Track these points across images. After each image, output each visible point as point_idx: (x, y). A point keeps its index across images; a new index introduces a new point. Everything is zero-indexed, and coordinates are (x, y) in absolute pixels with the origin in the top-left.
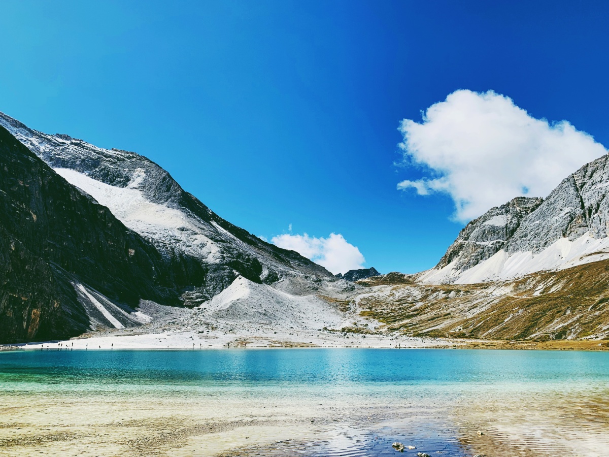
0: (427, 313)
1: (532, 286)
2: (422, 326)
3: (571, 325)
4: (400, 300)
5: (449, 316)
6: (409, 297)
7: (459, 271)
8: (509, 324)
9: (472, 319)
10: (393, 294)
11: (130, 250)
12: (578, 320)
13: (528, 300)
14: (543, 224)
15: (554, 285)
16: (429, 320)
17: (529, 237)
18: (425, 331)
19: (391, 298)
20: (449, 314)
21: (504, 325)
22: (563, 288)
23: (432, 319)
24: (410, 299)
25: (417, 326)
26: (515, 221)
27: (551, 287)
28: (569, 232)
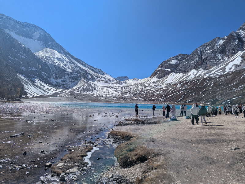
11: (39, 66)
14: (188, 64)
15: (190, 85)
17: (182, 68)
22: (193, 86)
26: (178, 62)
28: (196, 67)
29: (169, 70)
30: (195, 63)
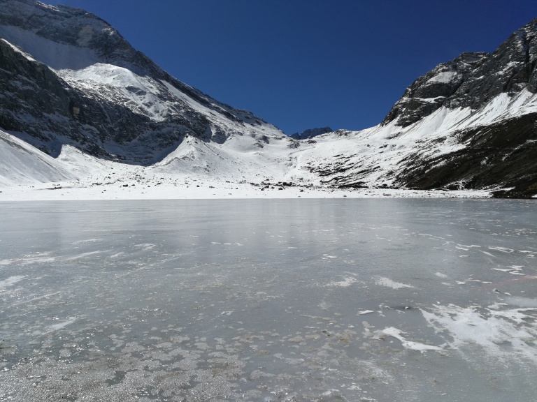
1: (461, 140)
2: (351, 179)
3: (483, 175)
4: (339, 155)
5: (378, 169)
7: (401, 127)
8: (428, 175)
11: (75, 108)
13: (452, 153)
14: (486, 80)
16: (359, 173)
17: (470, 94)
18: (352, 183)
22: (488, 140)
23: (362, 172)
25: (347, 178)
26: (460, 77)
28: (510, 87)
29: (432, 100)
30: (506, 75)
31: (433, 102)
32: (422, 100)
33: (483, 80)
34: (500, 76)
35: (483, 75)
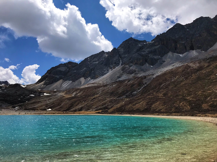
0: (31, 101)
1: (71, 93)
2: (28, 106)
3: (84, 106)
4: (19, 95)
6: (23, 94)
7: (45, 85)
8: (63, 106)
9: (49, 103)
10: (16, 92)
12: (86, 105)
13: (70, 97)
15: (79, 93)
16: (32, 103)
17: (71, 76)
18: (30, 108)
19: (15, 94)
20: (40, 101)
21: (61, 106)
22: (82, 94)
23: (33, 103)
24: (24, 95)
25: (26, 106)
26: (68, 69)
27: (78, 93)
28: (85, 76)
30: (83, 72)
31: (58, 77)
32: (54, 76)
33: (76, 72)
34: (81, 72)
35: (76, 70)
